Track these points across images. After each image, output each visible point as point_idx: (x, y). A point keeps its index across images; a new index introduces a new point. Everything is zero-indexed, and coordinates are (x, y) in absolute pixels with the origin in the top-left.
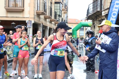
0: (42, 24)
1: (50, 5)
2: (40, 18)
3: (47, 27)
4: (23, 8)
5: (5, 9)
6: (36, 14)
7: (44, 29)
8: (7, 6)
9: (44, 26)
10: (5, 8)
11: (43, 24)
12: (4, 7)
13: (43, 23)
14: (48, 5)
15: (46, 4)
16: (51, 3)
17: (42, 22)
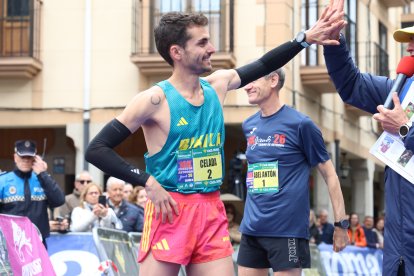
0: (337, 142)
1: (375, 37)
2: (321, 108)
3: (363, 161)
4: (227, 57)
5: (137, 63)
6: (298, 86)
7: (346, 173)
8: (146, 51)
9: (344, 154)
10: (137, 59)
11: (342, 145)
12: (129, 53)
13: (339, 137)
14: (362, 38)
15: (353, 27)
16: (382, 29)
17: (335, 133)
